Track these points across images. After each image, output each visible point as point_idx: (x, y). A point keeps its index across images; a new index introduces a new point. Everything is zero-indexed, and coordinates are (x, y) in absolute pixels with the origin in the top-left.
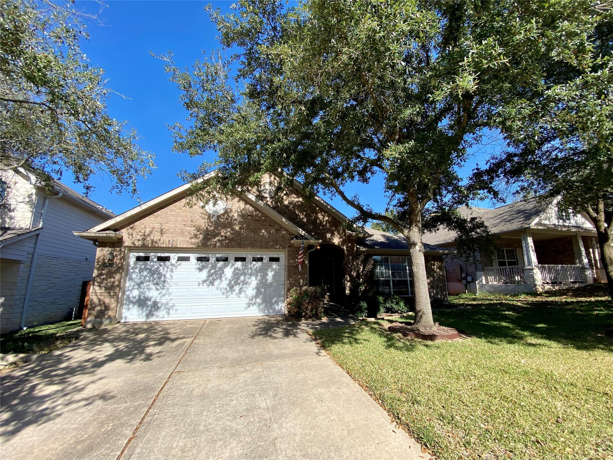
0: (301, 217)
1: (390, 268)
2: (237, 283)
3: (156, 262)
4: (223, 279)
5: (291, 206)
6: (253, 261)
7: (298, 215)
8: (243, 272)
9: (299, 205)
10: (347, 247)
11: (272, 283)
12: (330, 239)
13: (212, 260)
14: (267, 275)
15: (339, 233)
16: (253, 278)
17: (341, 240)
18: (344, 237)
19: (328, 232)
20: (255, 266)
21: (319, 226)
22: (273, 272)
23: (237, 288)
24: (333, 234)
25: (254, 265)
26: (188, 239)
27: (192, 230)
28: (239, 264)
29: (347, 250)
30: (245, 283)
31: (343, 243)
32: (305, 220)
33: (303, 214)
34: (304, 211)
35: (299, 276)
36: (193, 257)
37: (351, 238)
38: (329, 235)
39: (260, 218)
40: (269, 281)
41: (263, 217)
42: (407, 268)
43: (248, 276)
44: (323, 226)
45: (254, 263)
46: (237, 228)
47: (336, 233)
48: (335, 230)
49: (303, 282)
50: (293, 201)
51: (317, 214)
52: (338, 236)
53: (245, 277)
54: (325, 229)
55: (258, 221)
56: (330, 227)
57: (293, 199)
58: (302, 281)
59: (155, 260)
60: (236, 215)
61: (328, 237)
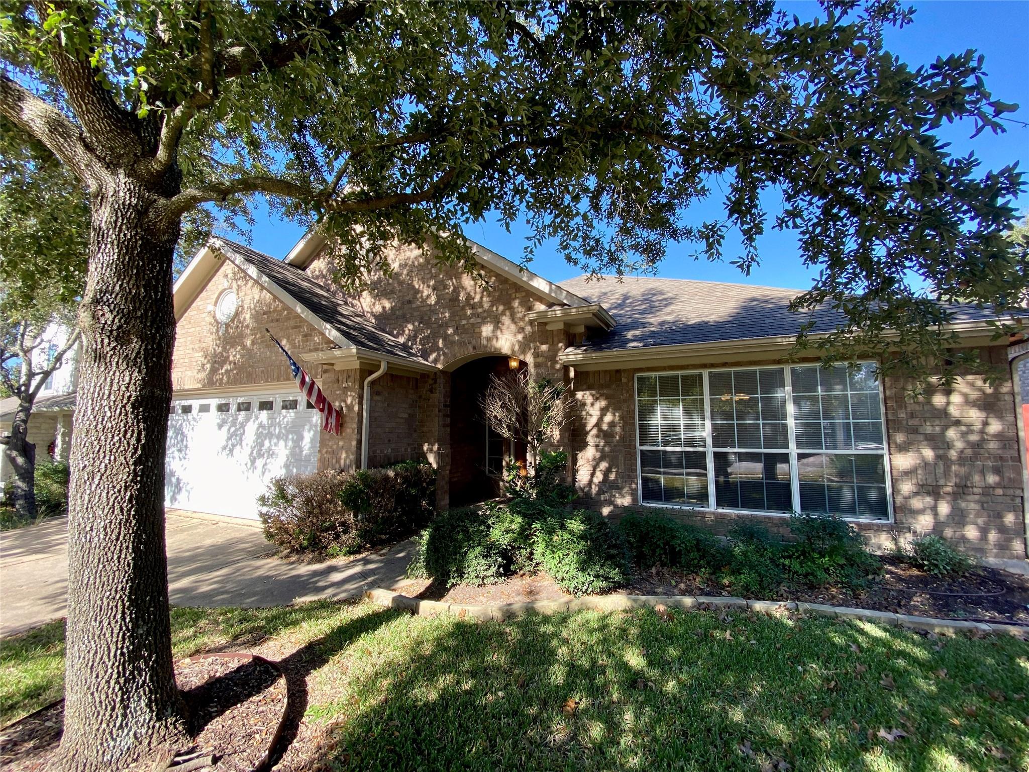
0: (425, 294)
6: (283, 408)
7: (418, 291)
8: (269, 432)
9: (419, 264)
10: (536, 355)
12: (489, 339)
13: (233, 408)
14: (301, 438)
15: (513, 320)
16: (282, 443)
17: (520, 337)
18: (528, 329)
19: (484, 322)
20: (286, 420)
21: (463, 309)
22: (312, 433)
24: (497, 324)
25: (285, 417)
27: (200, 357)
28: (264, 415)
29: (537, 366)
31: (524, 346)
32: (433, 300)
33: (428, 286)
34: (432, 277)
35: (341, 443)
36: (214, 403)
37: (549, 328)
38: (487, 330)
39: (280, 313)
40: (304, 453)
43: (275, 440)
44: (473, 307)
45: (284, 411)
46: (248, 343)
47: (506, 320)
48: (503, 313)
49: (347, 457)
51: (458, 277)
52: (513, 327)
53: (270, 442)
54: (478, 315)
56: (492, 306)
58: (344, 456)
60: (248, 316)
61: (484, 334)
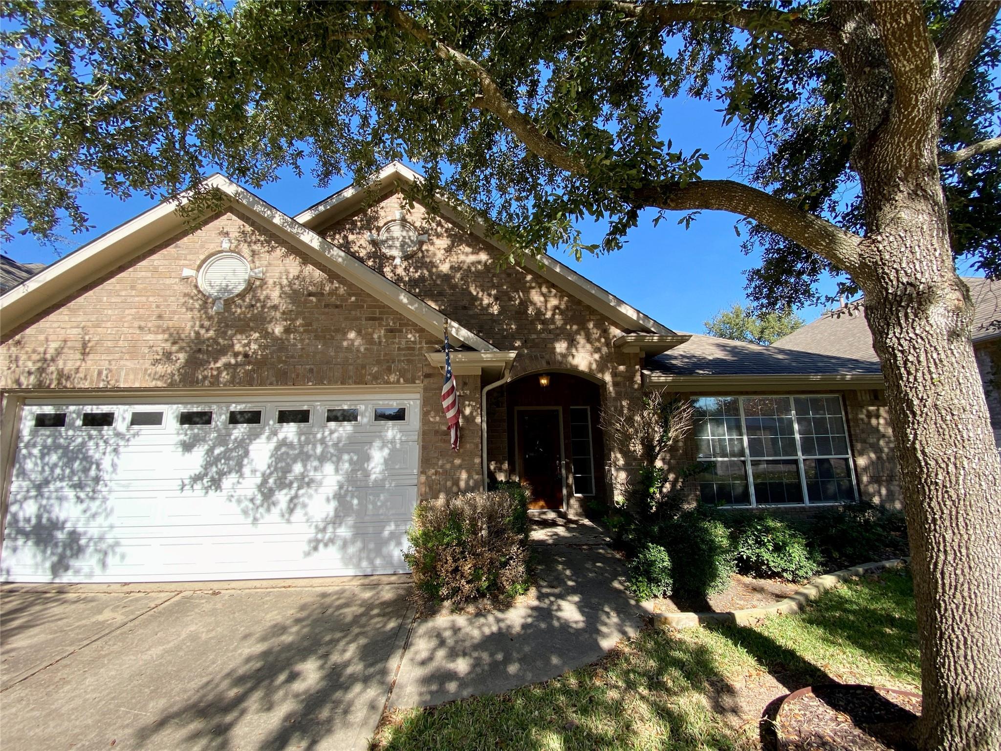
1: (744, 430)
2: (282, 484)
3: (79, 429)
4: (246, 470)
5: (458, 275)
6: (329, 419)
7: (475, 298)
8: (301, 452)
9: (477, 271)
11: (383, 480)
12: (564, 356)
13: (220, 419)
14: (368, 458)
15: (589, 340)
16: (329, 468)
17: (597, 356)
18: (605, 350)
19: (557, 338)
20: (335, 435)
21: (532, 323)
22: (386, 451)
23: (282, 497)
24: (572, 343)
25: (332, 433)
26: (147, 364)
27: (160, 342)
28: (290, 430)
30: (305, 482)
31: (602, 365)
32: (495, 309)
33: (489, 295)
34: (493, 287)
35: (457, 462)
36: (170, 412)
37: (626, 350)
38: (561, 347)
39: (343, 299)
40: (373, 477)
41: (350, 295)
42: (796, 427)
43: (316, 463)
44: (544, 322)
45: (332, 425)
46: (278, 330)
47: (581, 339)
48: (578, 332)
49: (470, 477)
50: (463, 262)
52: (588, 346)
53: (305, 466)
54: (550, 331)
55: (337, 307)
56: (566, 324)
57: (462, 257)
58: (464, 475)
59: (79, 422)
60: (275, 294)
61: (558, 350)
